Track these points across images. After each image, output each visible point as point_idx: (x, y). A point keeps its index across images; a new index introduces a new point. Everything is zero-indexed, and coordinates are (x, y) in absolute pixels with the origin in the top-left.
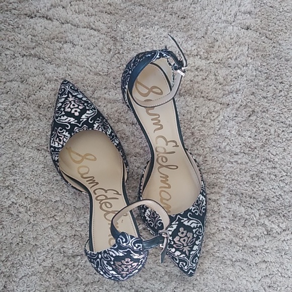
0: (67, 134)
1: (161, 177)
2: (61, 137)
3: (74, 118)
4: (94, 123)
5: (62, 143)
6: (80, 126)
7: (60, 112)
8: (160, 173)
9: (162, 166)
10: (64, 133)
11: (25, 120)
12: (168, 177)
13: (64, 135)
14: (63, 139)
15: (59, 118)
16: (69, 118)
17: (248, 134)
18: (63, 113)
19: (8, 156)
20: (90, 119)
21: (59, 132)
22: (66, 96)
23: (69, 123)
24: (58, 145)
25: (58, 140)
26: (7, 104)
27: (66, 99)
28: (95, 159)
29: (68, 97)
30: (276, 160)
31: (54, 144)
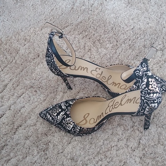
0: (68, 119)
1: (112, 85)
2: (68, 122)
3: (61, 112)
4: (69, 104)
5: (72, 123)
6: (67, 110)
7: (55, 119)
8: (110, 84)
9: (107, 81)
10: (67, 120)
11: (49, 144)
12: (114, 82)
13: (68, 120)
14: (70, 121)
15: (58, 120)
16: (61, 115)
17: (108, 45)
19: (65, 161)
20: (66, 105)
21: (65, 122)
23: (63, 115)
24: (72, 125)
25: (69, 124)
26: (36, 150)
28: (89, 114)
29: (49, 113)
30: (126, 38)
31: (71, 127)
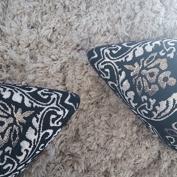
7: (146, 104)
18: (153, 102)
22: (123, 73)
27: (128, 77)
29: (128, 72)
